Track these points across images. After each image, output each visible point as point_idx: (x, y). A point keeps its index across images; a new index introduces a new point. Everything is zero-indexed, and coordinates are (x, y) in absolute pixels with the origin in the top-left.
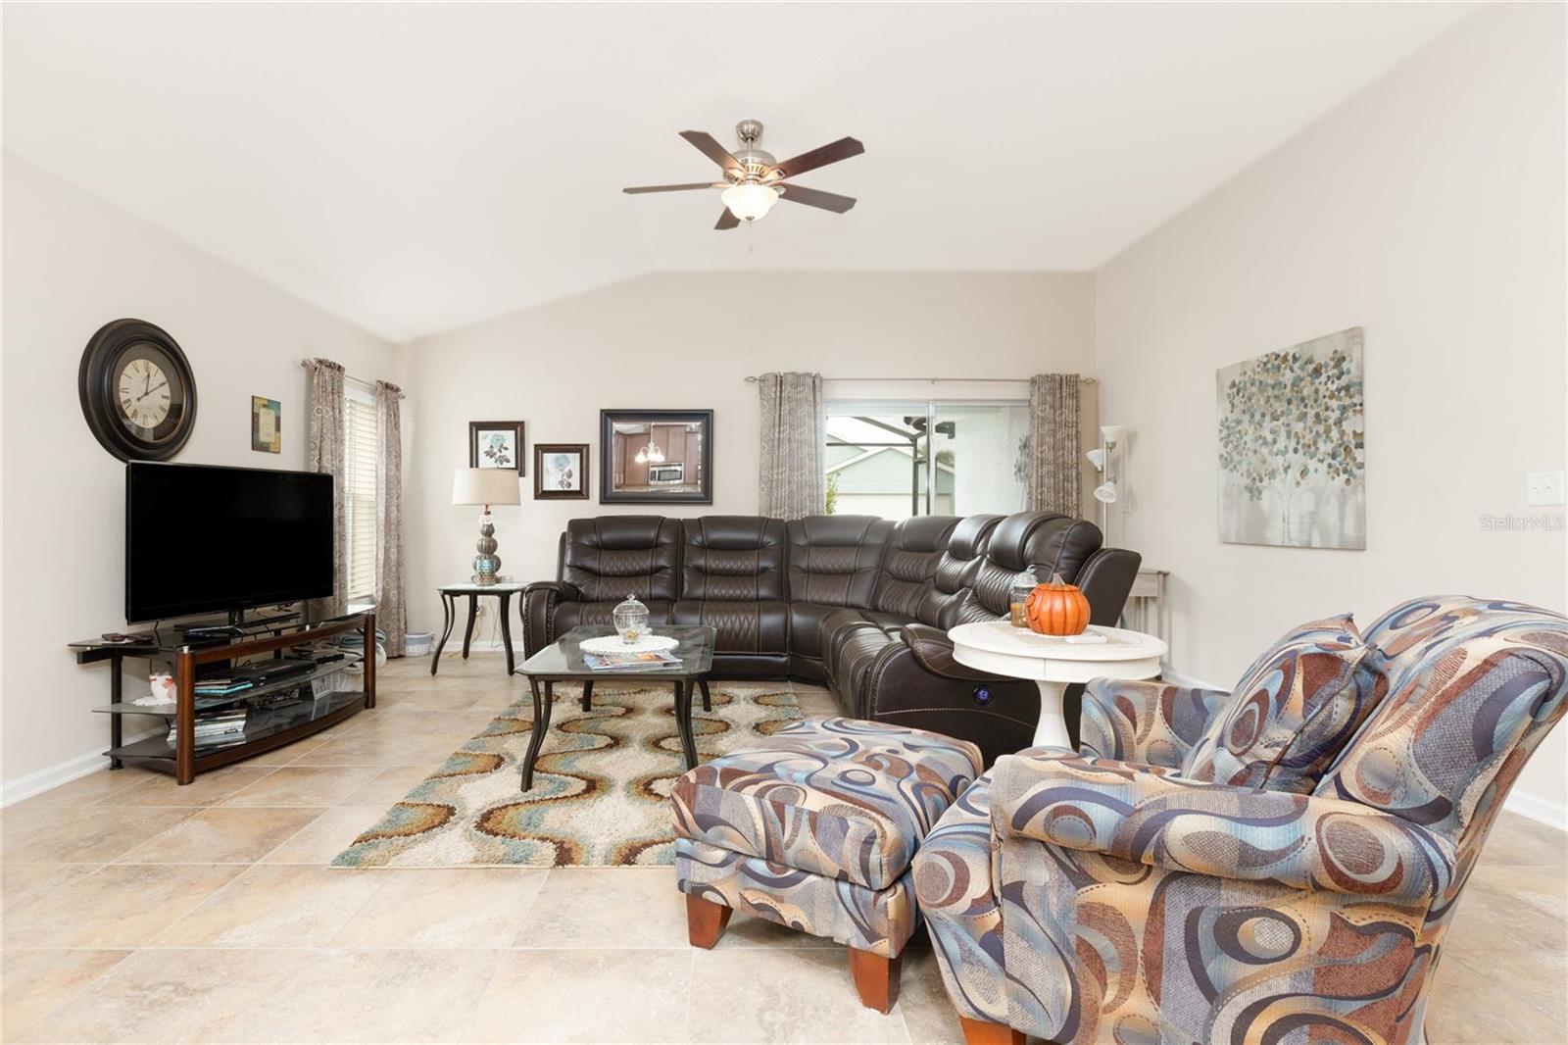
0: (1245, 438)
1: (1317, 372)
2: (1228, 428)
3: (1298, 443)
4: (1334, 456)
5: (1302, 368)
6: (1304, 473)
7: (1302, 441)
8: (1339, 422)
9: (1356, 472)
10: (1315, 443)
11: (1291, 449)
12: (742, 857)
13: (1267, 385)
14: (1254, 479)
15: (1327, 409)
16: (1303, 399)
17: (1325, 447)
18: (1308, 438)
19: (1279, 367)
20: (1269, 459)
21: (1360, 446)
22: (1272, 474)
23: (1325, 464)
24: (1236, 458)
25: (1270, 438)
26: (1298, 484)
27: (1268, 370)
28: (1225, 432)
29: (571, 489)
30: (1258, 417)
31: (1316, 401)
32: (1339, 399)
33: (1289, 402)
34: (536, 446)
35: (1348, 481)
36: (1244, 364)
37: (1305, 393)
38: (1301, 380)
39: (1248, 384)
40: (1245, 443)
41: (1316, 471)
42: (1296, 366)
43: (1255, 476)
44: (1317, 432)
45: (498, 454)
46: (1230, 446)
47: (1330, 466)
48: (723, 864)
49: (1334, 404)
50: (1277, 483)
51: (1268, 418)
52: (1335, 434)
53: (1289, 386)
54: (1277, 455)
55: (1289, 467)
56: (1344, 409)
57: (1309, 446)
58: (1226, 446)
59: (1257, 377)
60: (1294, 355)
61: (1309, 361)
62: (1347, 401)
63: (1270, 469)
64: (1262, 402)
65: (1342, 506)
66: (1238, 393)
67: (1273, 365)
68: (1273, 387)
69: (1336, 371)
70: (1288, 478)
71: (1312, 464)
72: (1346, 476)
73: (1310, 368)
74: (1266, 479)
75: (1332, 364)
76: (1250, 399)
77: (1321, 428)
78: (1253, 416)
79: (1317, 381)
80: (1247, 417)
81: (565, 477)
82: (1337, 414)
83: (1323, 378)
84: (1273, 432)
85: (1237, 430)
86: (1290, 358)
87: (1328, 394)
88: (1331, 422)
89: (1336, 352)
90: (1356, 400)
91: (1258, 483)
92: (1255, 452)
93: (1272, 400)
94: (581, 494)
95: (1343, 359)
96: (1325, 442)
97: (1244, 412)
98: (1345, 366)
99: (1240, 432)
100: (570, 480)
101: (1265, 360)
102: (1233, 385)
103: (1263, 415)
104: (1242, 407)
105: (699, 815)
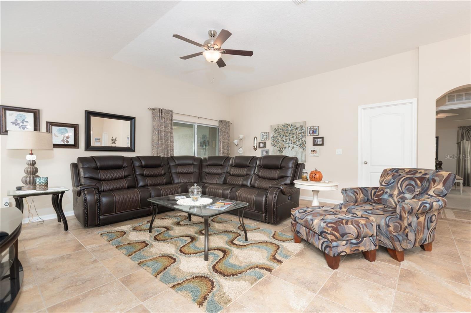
0: (278, 140)
1: (297, 129)
2: (274, 138)
3: (292, 142)
4: (300, 145)
5: (293, 127)
6: (293, 148)
7: (293, 142)
8: (301, 139)
9: (305, 148)
10: (296, 142)
11: (290, 143)
12: (349, 241)
13: (284, 130)
14: (281, 149)
15: (299, 136)
16: (293, 134)
17: (298, 143)
18: (294, 141)
19: (287, 127)
20: (285, 145)
21: (305, 143)
22: (285, 148)
23: (298, 146)
24: (276, 144)
25: (285, 140)
26: (292, 150)
27: (285, 127)
28: (273, 138)
29: (68, 144)
30: (282, 136)
31: (296, 134)
32: (301, 134)
33: (290, 134)
34: (47, 123)
35: (303, 150)
36: (278, 125)
37: (294, 132)
38: (293, 130)
39: (279, 129)
40: (278, 141)
41: (296, 147)
42: (292, 127)
43: (281, 148)
44: (296, 140)
45: (21, 124)
46: (274, 141)
47: (299, 147)
48: (346, 244)
49: (300, 135)
50: (286, 149)
51: (284, 136)
52: (300, 141)
53: (290, 131)
54: (287, 144)
55: (290, 146)
56: (303, 136)
57: (294, 143)
58: (273, 141)
59: (282, 128)
60: (291, 125)
61: (295, 126)
62: (303, 135)
63: (285, 147)
64: (283, 133)
65: (302, 155)
66: (277, 131)
67: (286, 126)
68: (286, 130)
69: (301, 129)
70: (289, 149)
71: (295, 146)
72: (303, 149)
73: (295, 128)
74: (284, 149)
75: (300, 127)
76: (280, 132)
77: (297, 140)
78: (280, 136)
79: (297, 130)
80: (279, 136)
81: (65, 138)
82: (301, 137)
83: (298, 130)
84: (286, 139)
85: (276, 138)
86: (290, 125)
87: (299, 133)
88: (300, 138)
89: (301, 125)
90: (305, 135)
91: (282, 149)
92: (281, 143)
93: (286, 133)
94: (75, 145)
95: (303, 127)
96: (298, 142)
97: (278, 135)
98: (303, 128)
99: (277, 139)
100: (68, 140)
101: (284, 125)
102: (275, 129)
103: (283, 136)
104: (278, 134)
105: (341, 234)
